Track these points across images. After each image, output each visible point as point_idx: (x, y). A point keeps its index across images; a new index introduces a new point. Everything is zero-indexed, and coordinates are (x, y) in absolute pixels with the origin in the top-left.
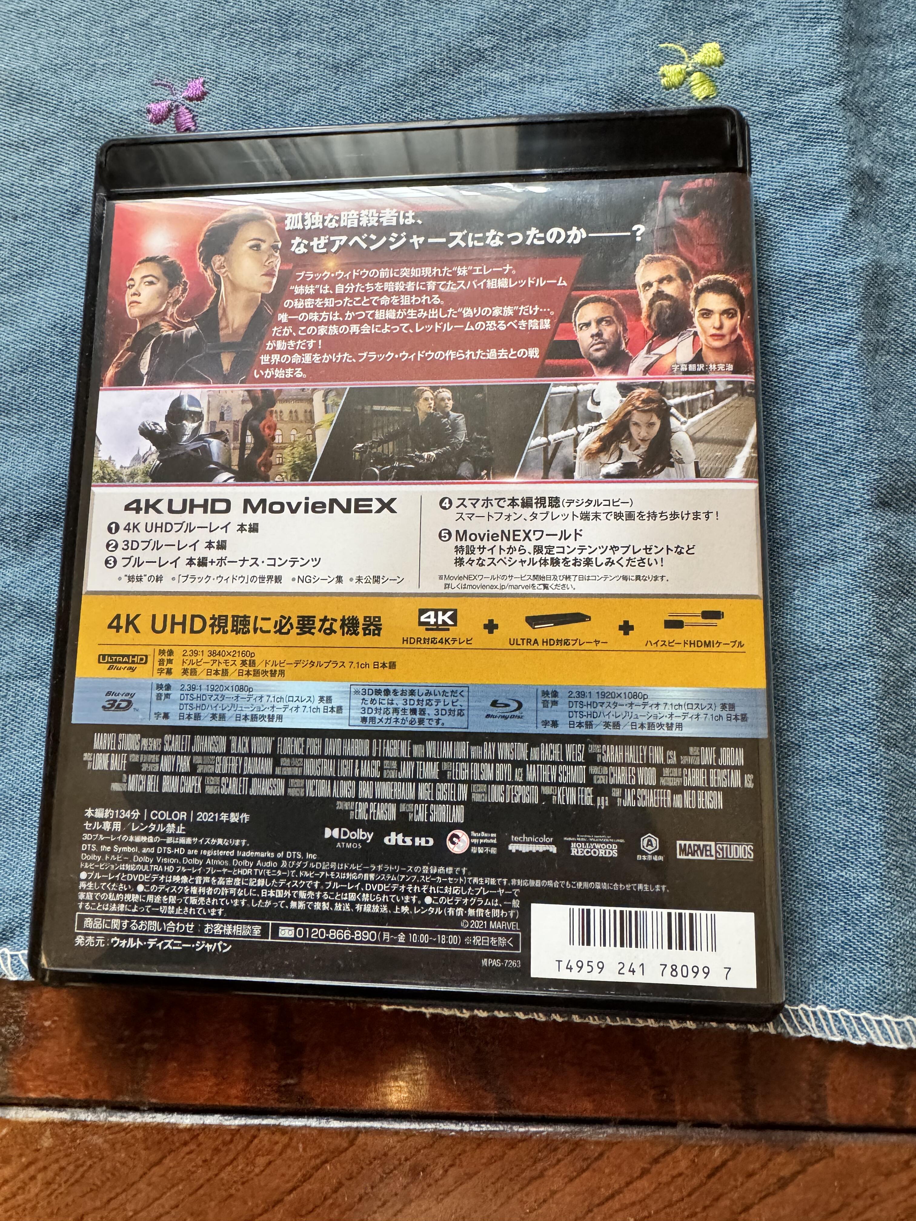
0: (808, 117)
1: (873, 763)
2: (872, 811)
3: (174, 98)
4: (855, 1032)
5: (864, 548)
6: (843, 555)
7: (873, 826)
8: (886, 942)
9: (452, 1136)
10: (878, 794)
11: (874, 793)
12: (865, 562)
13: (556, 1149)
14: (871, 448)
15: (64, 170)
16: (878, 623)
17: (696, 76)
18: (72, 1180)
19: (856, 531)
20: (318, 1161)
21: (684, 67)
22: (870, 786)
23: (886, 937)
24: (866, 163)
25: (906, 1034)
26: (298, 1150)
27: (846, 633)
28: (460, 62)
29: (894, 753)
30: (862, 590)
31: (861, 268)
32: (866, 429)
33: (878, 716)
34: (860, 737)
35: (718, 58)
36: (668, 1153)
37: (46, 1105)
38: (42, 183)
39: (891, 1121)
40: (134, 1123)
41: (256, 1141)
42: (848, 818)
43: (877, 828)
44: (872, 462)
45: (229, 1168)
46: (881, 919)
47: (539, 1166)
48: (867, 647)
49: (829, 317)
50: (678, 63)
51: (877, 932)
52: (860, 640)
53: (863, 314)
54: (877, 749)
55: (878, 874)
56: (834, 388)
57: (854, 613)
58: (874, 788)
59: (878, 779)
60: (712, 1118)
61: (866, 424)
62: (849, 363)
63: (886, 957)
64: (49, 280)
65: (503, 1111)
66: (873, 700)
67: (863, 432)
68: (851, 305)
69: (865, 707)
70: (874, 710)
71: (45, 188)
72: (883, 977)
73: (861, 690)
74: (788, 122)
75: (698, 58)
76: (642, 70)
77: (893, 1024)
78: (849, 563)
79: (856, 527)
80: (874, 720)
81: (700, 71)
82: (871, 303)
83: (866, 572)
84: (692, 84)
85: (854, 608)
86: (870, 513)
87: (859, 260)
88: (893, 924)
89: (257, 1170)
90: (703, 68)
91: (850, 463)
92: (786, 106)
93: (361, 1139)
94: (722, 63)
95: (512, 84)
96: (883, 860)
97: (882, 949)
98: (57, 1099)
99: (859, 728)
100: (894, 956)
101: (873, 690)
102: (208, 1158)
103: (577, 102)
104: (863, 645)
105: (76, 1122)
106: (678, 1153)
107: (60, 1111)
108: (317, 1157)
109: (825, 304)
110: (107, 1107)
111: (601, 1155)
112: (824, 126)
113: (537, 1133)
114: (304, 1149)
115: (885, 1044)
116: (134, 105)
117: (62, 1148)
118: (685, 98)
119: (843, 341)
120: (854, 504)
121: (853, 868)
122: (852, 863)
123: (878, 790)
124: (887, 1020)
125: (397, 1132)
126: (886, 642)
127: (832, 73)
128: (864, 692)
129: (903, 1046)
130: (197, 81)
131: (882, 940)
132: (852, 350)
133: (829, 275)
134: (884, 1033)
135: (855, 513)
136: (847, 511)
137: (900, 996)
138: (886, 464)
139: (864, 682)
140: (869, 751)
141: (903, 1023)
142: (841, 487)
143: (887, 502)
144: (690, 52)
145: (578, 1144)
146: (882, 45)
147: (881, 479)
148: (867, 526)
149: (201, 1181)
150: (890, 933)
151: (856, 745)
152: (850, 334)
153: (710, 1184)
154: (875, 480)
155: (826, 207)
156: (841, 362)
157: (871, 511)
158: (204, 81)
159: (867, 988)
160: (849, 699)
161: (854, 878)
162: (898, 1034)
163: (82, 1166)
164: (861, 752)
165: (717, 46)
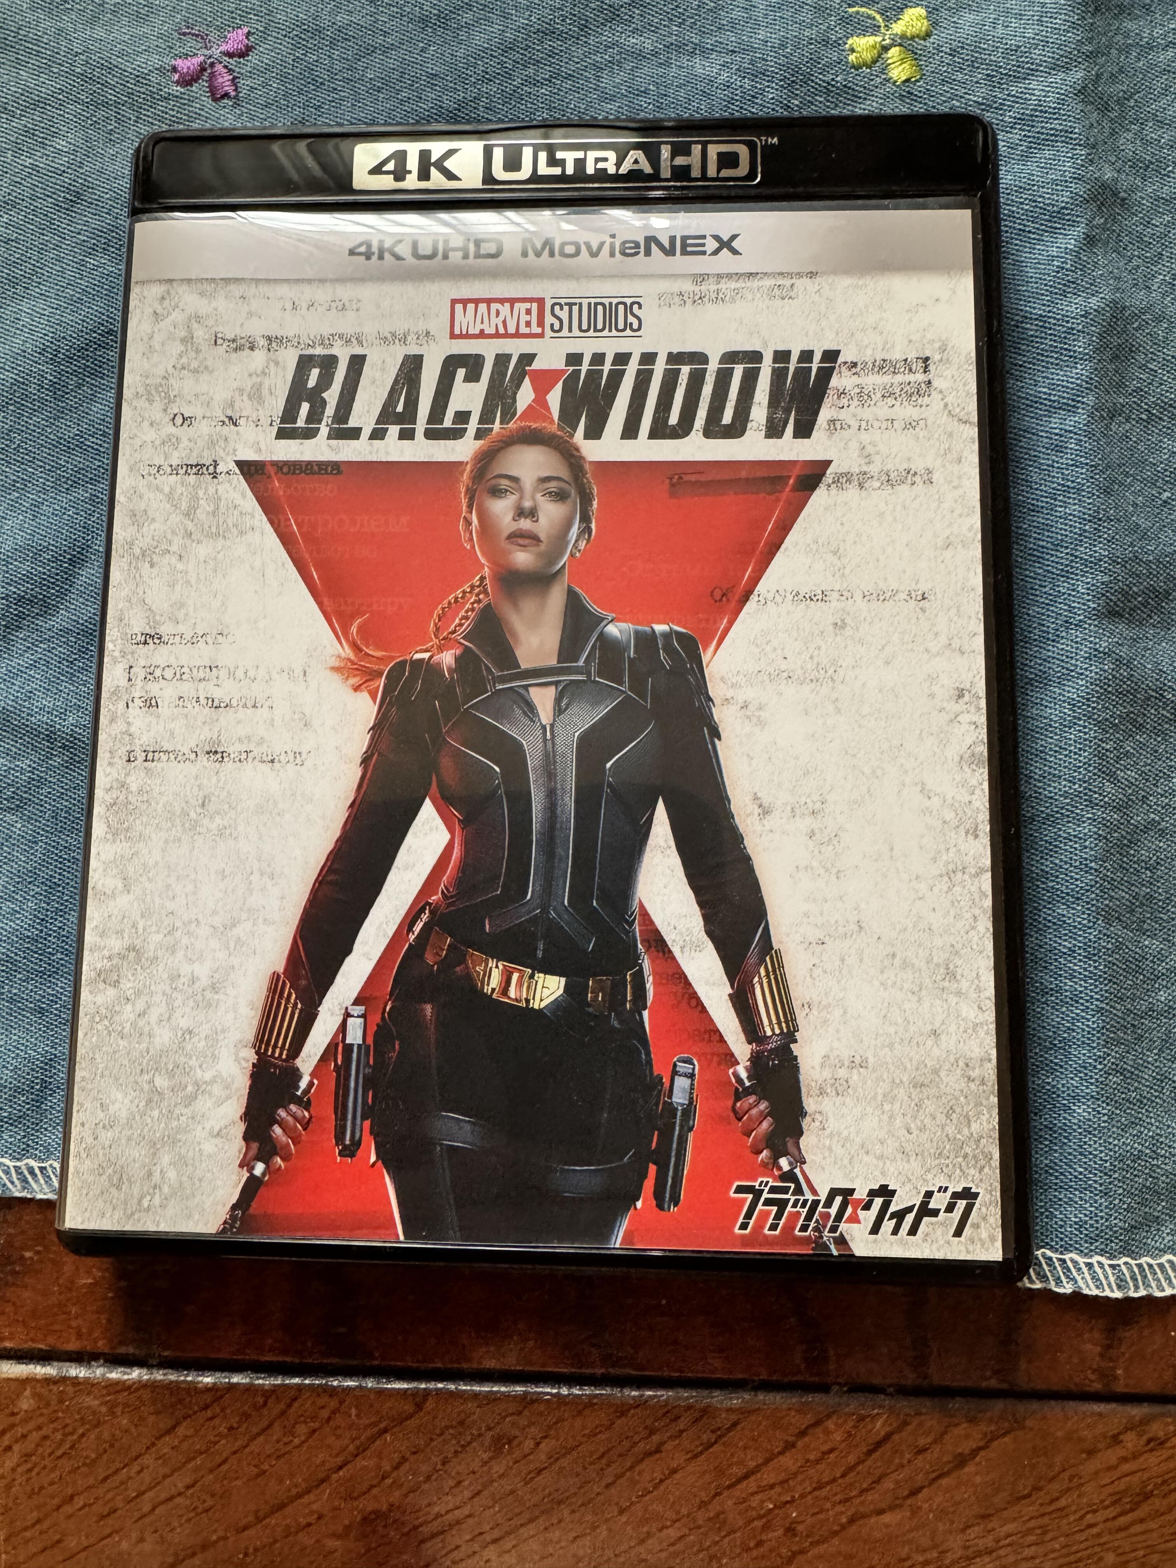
0: (1036, 110)
1: (1090, 940)
2: (1087, 1001)
3: (207, 52)
4: (1059, 1278)
5: (1086, 669)
6: (1059, 678)
7: (1088, 1020)
8: (1101, 1165)
9: (547, 1400)
10: (1096, 980)
11: (1091, 978)
12: (1087, 687)
13: (677, 1418)
14: (1100, 542)
15: (60, 144)
16: (1100, 764)
17: (894, 51)
18: (59, 1453)
19: (1077, 648)
20: (376, 1430)
21: (879, 39)
22: (1085, 969)
23: (1101, 1159)
24: (1109, 174)
25: (1121, 1280)
26: (350, 1416)
27: (1060, 777)
28: (587, 21)
29: (1116, 929)
30: (1081, 722)
31: (1095, 310)
32: (1094, 517)
33: (1097, 882)
34: (1074, 909)
35: (924, 29)
36: (817, 1423)
37: (26, 1358)
38: (31, 161)
39: (1098, 1386)
40: (140, 1381)
41: (296, 1405)
42: (1057, 1010)
43: (1094, 1022)
44: (1100, 560)
45: (261, 1439)
46: (1095, 1136)
47: (655, 1438)
48: (1086, 794)
49: (1053, 374)
50: (872, 34)
51: (1090, 1153)
52: (1077, 786)
53: (1096, 369)
54: (1094, 923)
55: (1093, 1081)
56: (1056, 465)
57: (1070, 751)
58: (1090, 972)
59: (1095, 961)
60: (876, 1381)
61: (1095, 511)
62: (1075, 434)
63: (1101, 1185)
64: (37, 290)
65: (611, 1370)
66: (1091, 861)
67: (1090, 521)
68: (1081, 359)
69: (1081, 870)
70: (1091, 874)
71: (34, 167)
72: (1097, 1208)
73: (1076, 849)
74: (1010, 117)
75: (898, 28)
76: (826, 42)
77: (1107, 1267)
78: (1067, 689)
79: (1077, 643)
80: (1092, 886)
81: (900, 45)
82: (1108, 354)
83: (1088, 700)
84: (889, 61)
85: (1070, 745)
86: (1095, 626)
87: (1094, 300)
88: (1110, 1143)
89: (296, 1441)
90: (904, 41)
91: (1072, 561)
92: (1008, 95)
93: (429, 1405)
94: (928, 35)
95: (655, 54)
96: (1100, 1063)
97: (1095, 1174)
98: (41, 1350)
99: (1073, 896)
100: (1110, 1183)
101: (1091, 849)
102: (235, 1425)
103: (739, 84)
104: (1080, 792)
105: (64, 1379)
106: (830, 1424)
107: (44, 1366)
108: (374, 1424)
109: (1047, 356)
110: (106, 1361)
111: (735, 1425)
112: (1055, 124)
113: (655, 1396)
114: (357, 1415)
115: (1095, 1292)
116: (155, 60)
117: (45, 1411)
118: (879, 80)
119: (1068, 405)
120: (1075, 613)
121: (1062, 1073)
122: (1061, 1067)
123: (1095, 974)
124: (1099, 1263)
125: (476, 1395)
126: (1108, 787)
127: (1070, 53)
128: (1081, 851)
129: (1118, 1295)
130: (240, 31)
131: (1095, 1163)
132: (1081, 417)
133: (1055, 318)
134: (1095, 1278)
135: (1076, 625)
136: (1066, 622)
137: (1116, 1232)
138: (1118, 563)
139: (1080, 838)
140: (1084, 926)
141: (1119, 1265)
142: (1059, 592)
143: (1117, 612)
144: (888, 19)
145: (706, 1411)
146: (1137, 17)
147: (1111, 582)
148: (1091, 642)
149: (224, 1455)
150: (1107, 1155)
151: (1069, 918)
152: (1078, 396)
153: (869, 1463)
154: (1103, 583)
155: (1053, 231)
156: (1066, 431)
157: (1096, 623)
158: (249, 32)
159: (1076, 1223)
160: (1061, 860)
161: (1063, 1085)
162: (1112, 1279)
163: (71, 1434)
164: (1075, 927)
165: (922, 11)
